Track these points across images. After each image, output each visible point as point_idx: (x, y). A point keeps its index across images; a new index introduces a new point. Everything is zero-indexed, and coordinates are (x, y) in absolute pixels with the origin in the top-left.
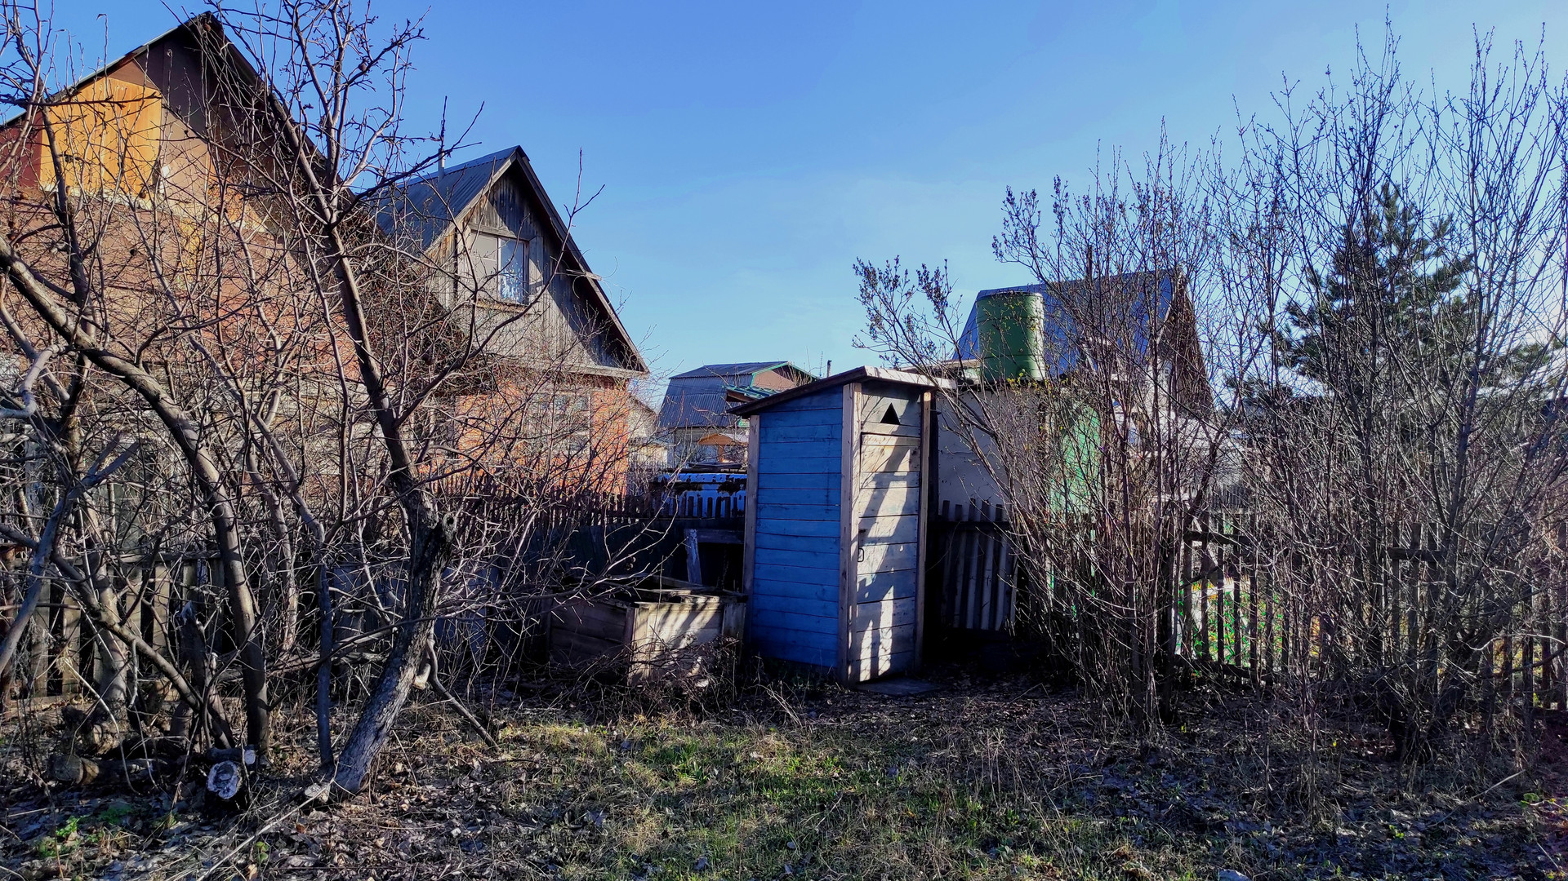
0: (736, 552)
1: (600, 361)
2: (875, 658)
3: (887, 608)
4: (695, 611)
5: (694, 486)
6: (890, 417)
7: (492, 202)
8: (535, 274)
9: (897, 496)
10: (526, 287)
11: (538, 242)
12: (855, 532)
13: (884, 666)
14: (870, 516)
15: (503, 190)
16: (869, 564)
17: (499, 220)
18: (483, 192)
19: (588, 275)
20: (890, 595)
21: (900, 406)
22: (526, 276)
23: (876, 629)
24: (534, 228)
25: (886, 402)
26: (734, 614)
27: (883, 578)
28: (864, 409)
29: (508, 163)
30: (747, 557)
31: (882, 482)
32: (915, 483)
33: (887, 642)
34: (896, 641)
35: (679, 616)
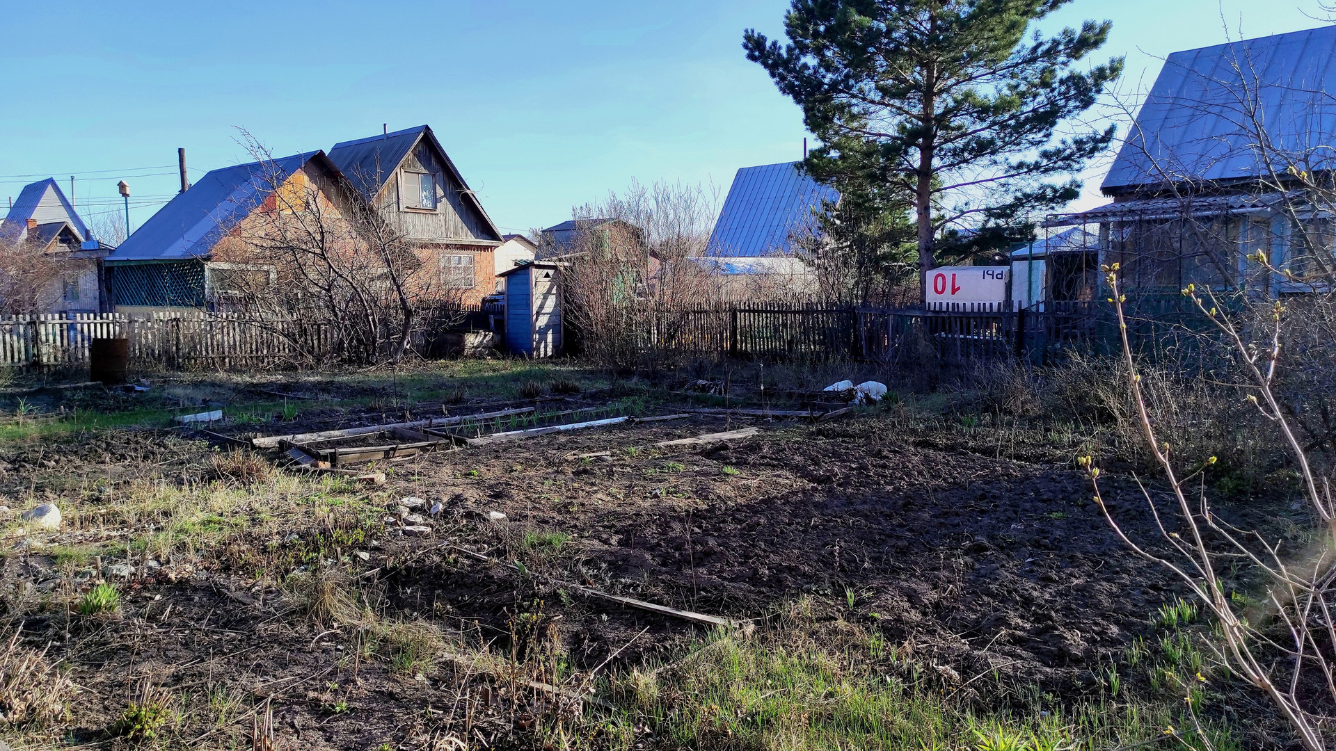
0: (503, 321)
1: (477, 237)
2: (546, 351)
3: (550, 337)
4: (485, 336)
5: (497, 300)
6: (547, 276)
7: (415, 155)
8: (440, 192)
9: (551, 302)
10: (436, 201)
11: (440, 174)
12: (534, 312)
13: (549, 353)
14: (541, 307)
15: (420, 148)
16: (542, 321)
17: (419, 164)
18: (410, 152)
19: (468, 191)
20: (550, 332)
21: (551, 272)
22: (435, 193)
23: (546, 342)
24: (437, 167)
25: (545, 271)
26: (497, 338)
27: (547, 327)
28: (535, 273)
29: (422, 134)
30: (506, 323)
31: (545, 297)
32: (558, 295)
33: (550, 346)
34: (554, 346)
35: (480, 339)
